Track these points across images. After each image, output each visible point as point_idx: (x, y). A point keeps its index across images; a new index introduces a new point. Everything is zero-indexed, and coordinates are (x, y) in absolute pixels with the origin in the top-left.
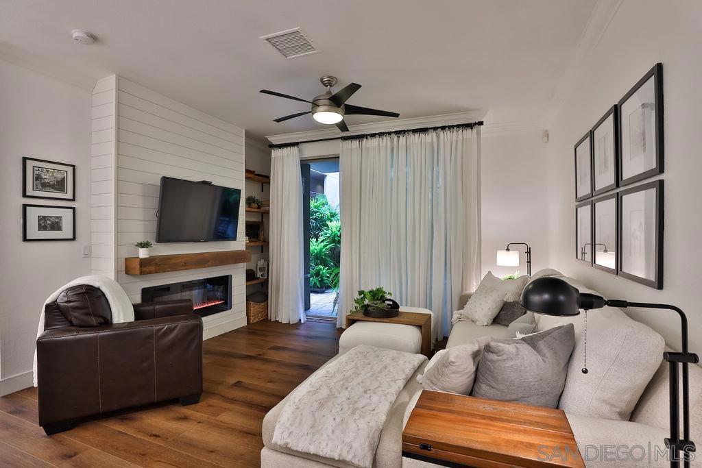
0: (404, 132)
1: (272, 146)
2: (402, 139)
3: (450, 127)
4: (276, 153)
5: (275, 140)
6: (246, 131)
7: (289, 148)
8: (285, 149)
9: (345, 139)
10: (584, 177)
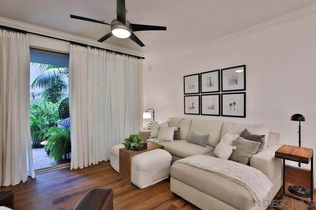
3: (132, 56)
9: (72, 43)
10: (192, 87)
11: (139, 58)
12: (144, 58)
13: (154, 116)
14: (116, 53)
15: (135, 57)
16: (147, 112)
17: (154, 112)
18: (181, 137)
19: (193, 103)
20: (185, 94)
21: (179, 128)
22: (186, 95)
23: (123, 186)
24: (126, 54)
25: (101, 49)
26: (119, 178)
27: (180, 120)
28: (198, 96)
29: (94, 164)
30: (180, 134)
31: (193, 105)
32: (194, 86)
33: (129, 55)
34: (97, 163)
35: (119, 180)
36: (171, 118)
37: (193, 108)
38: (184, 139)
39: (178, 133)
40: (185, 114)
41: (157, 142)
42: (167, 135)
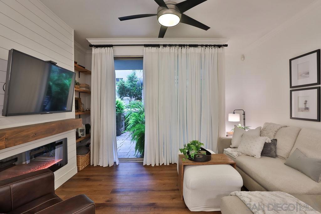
0: (184, 46)
1: (91, 46)
2: (184, 50)
3: (210, 46)
4: (95, 51)
5: (93, 41)
6: (74, 31)
7: (106, 48)
8: (103, 49)
9: (146, 46)
10: (303, 75)
11: (219, 46)
12: (226, 46)
13: (244, 119)
14: (191, 46)
15: (215, 46)
16: (234, 113)
17: (244, 114)
18: (278, 154)
19: (306, 101)
20: (291, 87)
21: (276, 140)
22: (294, 89)
23: (173, 198)
24: (202, 46)
25: (173, 45)
26: (176, 188)
27: (278, 127)
28: (316, 90)
29: (165, 164)
30: (276, 148)
31: (305, 104)
32: (308, 73)
33: (206, 46)
34: (168, 164)
35: (174, 190)
36: (267, 123)
37: (307, 109)
38: (283, 158)
39: (273, 147)
40: (291, 118)
41: (234, 155)
42: (251, 147)
